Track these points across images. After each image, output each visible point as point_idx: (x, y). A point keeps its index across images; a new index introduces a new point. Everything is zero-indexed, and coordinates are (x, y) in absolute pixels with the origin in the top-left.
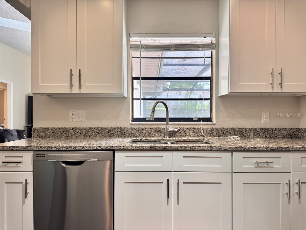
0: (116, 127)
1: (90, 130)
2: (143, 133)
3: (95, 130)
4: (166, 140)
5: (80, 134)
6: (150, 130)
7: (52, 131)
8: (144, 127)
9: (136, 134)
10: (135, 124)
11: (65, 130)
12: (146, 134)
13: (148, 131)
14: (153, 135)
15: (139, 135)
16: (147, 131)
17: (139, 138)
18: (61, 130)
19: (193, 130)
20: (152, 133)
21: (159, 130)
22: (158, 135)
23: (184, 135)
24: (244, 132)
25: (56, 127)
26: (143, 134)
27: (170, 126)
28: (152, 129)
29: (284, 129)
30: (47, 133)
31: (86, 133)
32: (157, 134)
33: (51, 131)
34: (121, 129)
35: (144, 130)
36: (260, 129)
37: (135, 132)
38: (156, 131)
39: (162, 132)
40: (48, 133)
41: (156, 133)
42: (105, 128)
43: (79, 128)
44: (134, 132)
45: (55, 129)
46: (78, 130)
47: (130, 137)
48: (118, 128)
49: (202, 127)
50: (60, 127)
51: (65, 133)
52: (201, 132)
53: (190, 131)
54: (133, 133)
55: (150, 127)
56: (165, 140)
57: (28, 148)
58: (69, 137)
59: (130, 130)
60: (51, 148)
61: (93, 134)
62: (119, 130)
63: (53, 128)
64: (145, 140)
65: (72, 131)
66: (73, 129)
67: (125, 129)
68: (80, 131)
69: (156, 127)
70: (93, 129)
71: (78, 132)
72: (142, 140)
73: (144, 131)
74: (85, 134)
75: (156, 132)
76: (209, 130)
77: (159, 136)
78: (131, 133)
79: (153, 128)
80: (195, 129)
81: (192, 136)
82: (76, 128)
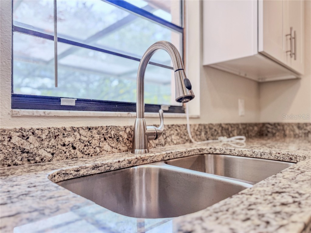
2: (64, 145)
4: (149, 161)
6: (89, 133)
8: (68, 125)
12: (74, 148)
13: (83, 138)
14: (98, 149)
15: (53, 154)
16: (78, 137)
17: (71, 168)
19: (176, 130)
20: (95, 142)
21: (113, 133)
22: (109, 149)
23: (163, 143)
24: (230, 129)
26: (64, 148)
27: (148, 122)
28: (95, 131)
32: (107, 145)
35: (68, 135)
37: (37, 144)
38: (106, 136)
39: (121, 139)
41: (105, 143)
44: (32, 144)
47: (16, 164)
52: (187, 132)
53: (172, 132)
54: (27, 148)
55: (89, 126)
56: (145, 162)
64: (93, 172)
72: (81, 173)
73: (67, 140)
75: (105, 139)
76: (196, 128)
77: (114, 150)
78: (18, 152)
79: (96, 128)
80: (179, 126)
81: (175, 142)
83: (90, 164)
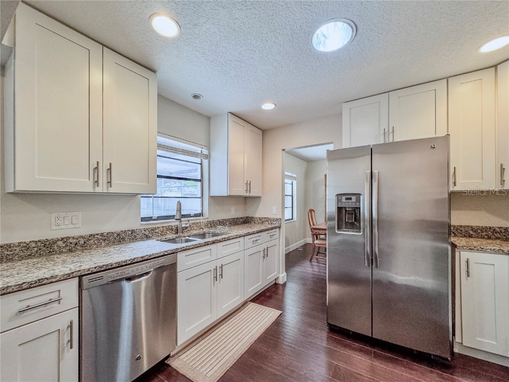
0: (126, 230)
1: (90, 238)
3: (99, 237)
5: (76, 244)
6: (163, 228)
7: (18, 249)
8: (156, 226)
9: (149, 235)
10: (146, 224)
11: (47, 243)
13: (161, 230)
16: (159, 230)
18: (39, 244)
20: (165, 231)
21: (170, 228)
25: (28, 241)
26: (155, 233)
29: (242, 218)
30: (6, 253)
31: (85, 243)
33: (15, 248)
34: (133, 231)
35: (156, 229)
36: (232, 219)
37: (148, 232)
38: (168, 229)
39: (173, 229)
40: (8, 253)
42: (112, 233)
43: (73, 238)
45: (25, 245)
46: (71, 240)
48: (129, 230)
49: (201, 221)
50: (36, 240)
51: (47, 248)
54: (146, 234)
55: (162, 226)
57: (74, 274)
58: (54, 253)
59: (143, 232)
60: (111, 266)
61: (96, 242)
62: (130, 233)
63: (22, 243)
65: (60, 243)
66: (62, 239)
67: (137, 231)
68: (75, 241)
69: (167, 225)
70: (96, 236)
71: (71, 243)
73: (156, 231)
74: (83, 243)
82: (68, 238)
83: (164, 238)
